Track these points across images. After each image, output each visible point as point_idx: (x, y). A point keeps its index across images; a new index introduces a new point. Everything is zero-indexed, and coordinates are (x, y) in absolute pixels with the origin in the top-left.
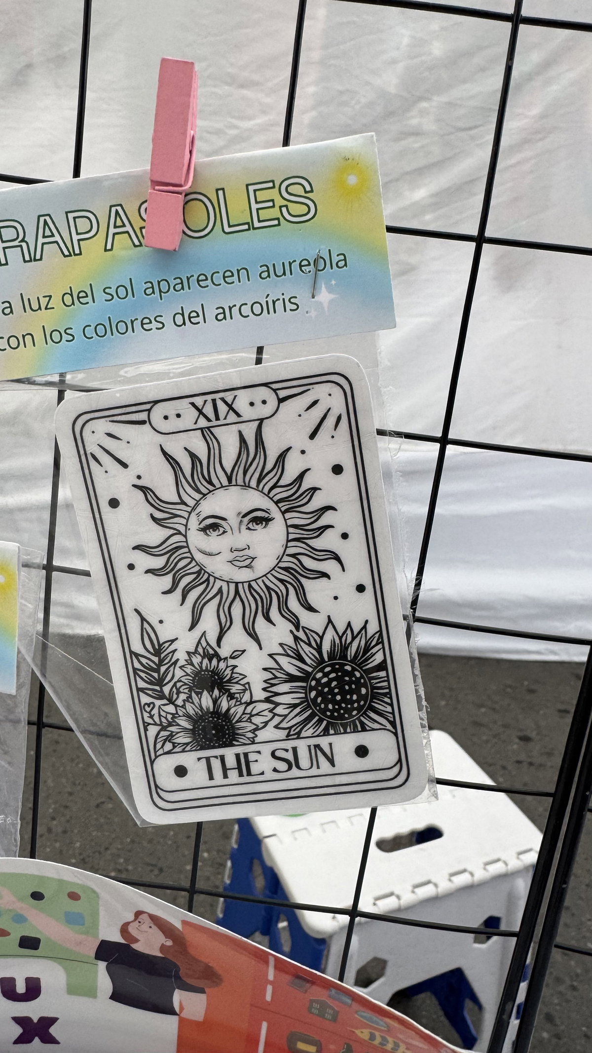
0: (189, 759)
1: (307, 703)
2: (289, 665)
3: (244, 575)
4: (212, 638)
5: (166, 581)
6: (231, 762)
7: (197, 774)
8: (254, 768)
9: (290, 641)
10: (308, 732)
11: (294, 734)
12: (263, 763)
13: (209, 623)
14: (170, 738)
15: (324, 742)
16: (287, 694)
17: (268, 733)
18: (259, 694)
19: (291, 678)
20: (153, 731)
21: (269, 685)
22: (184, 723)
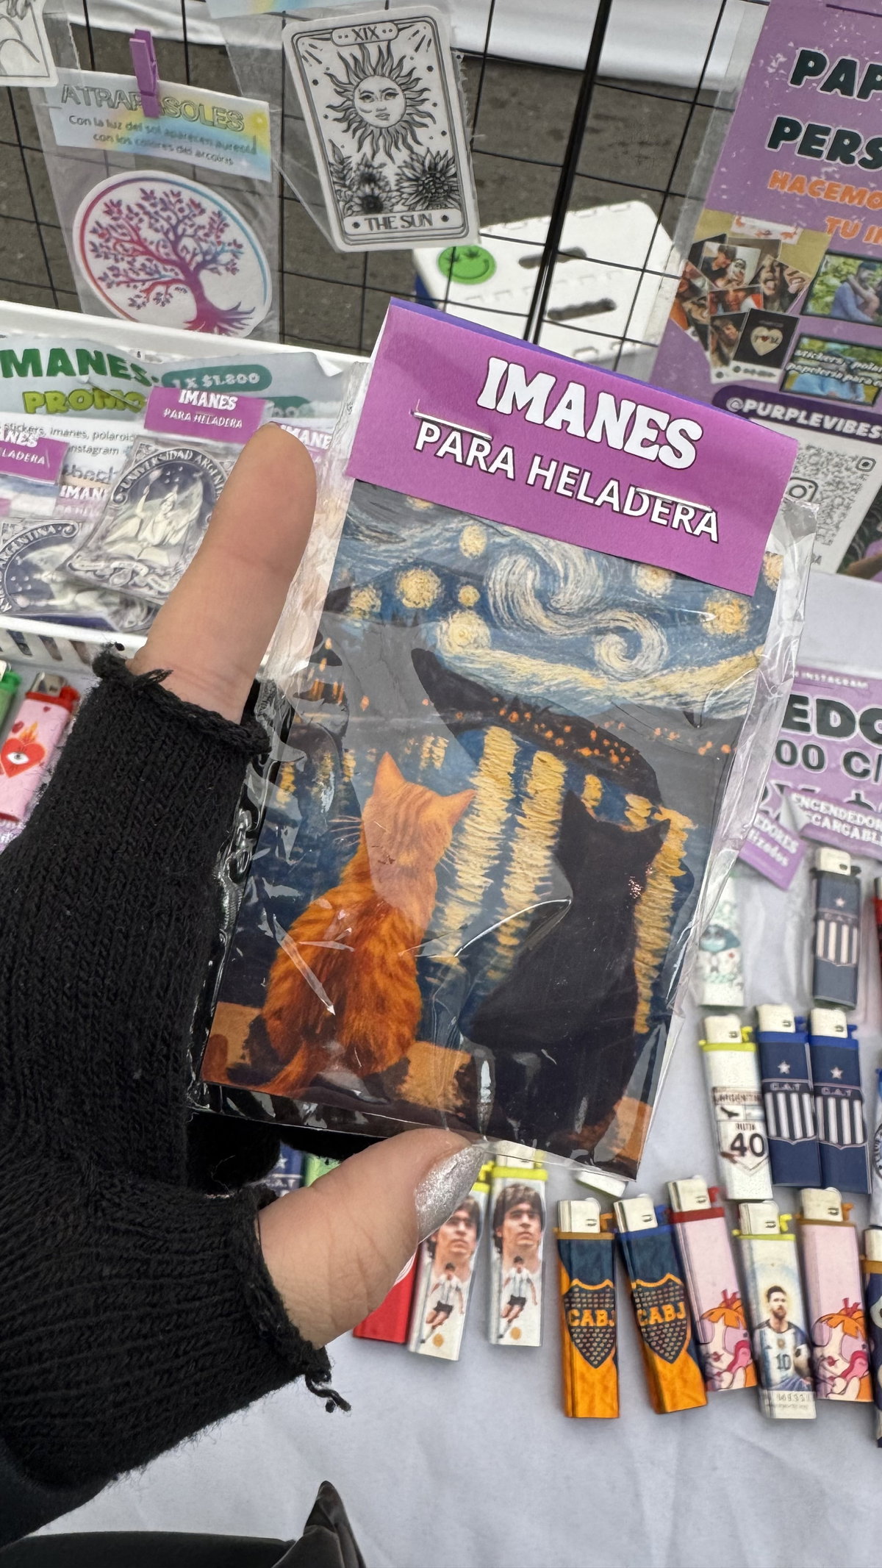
0: (360, 219)
1: (418, 193)
2: (408, 173)
3: (384, 124)
4: (369, 156)
5: (344, 125)
6: (381, 222)
7: (364, 228)
8: (393, 225)
9: (408, 160)
10: (419, 207)
11: (411, 208)
12: (397, 223)
13: (367, 148)
14: (350, 208)
15: (426, 213)
16: (408, 188)
17: (398, 207)
18: (394, 188)
19: (409, 179)
20: (341, 204)
21: (398, 182)
22: (357, 200)
